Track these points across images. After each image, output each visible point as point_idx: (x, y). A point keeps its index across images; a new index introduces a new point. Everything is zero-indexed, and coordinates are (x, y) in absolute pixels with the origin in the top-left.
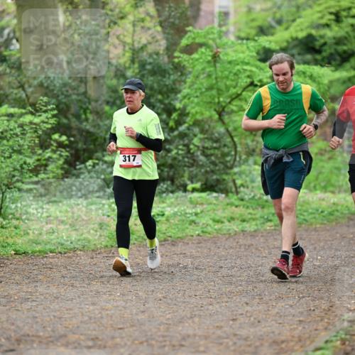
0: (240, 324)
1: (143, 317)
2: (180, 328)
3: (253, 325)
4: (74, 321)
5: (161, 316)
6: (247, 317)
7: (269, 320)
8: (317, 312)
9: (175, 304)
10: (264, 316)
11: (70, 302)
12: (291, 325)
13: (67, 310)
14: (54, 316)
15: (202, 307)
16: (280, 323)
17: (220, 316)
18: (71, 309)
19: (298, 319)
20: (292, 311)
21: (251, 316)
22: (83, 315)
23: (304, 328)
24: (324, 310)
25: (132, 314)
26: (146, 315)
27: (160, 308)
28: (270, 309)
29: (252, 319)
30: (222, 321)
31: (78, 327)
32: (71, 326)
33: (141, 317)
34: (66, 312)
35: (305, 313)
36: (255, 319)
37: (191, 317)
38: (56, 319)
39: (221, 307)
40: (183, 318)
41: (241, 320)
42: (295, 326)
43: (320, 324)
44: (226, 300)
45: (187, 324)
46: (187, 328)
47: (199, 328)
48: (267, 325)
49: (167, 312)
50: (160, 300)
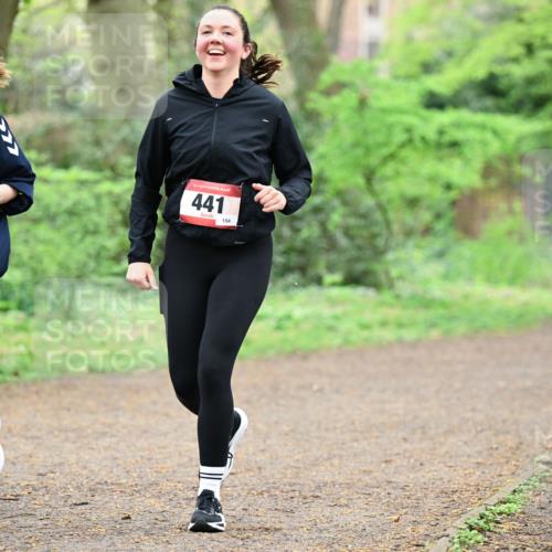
0: (396, 467)
1: (263, 458)
2: (314, 473)
3: (413, 469)
4: (169, 463)
5: (287, 456)
6: (405, 457)
7: (436, 462)
8: (501, 450)
9: (307, 441)
10: (429, 457)
11: (163, 438)
12: (466, 469)
13: (159, 448)
14: (142, 457)
15: (343, 444)
16: (451, 467)
17: (369, 457)
18: (164, 448)
19: (475, 461)
20: (467, 450)
21: (410, 457)
22: (180, 455)
23: (483, 473)
24: (511, 448)
25: (247, 454)
26: (268, 455)
27: (286, 445)
28: (437, 446)
29: (412, 460)
30: (371, 463)
31: (174, 472)
32: (164, 471)
33: (260, 458)
34: (157, 451)
35: (485, 453)
36: (416, 460)
37: (329, 459)
38: (145, 460)
39: (369, 445)
40: (317, 460)
41: (398, 461)
42: (472, 471)
43: (506, 467)
44: (376, 434)
45: (322, 468)
46: (323, 474)
47: (339, 474)
48: (433, 468)
49: (296, 452)
50: (287, 434)
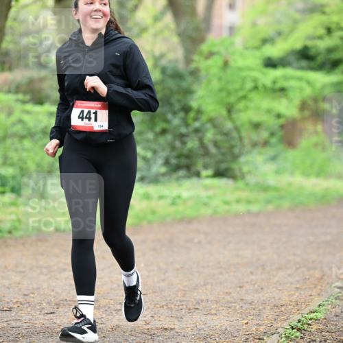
0: (246, 290)
2: (195, 294)
3: (256, 291)
4: (105, 288)
5: (178, 284)
6: (251, 284)
7: (271, 287)
8: (311, 280)
9: (191, 274)
10: (266, 284)
12: (289, 292)
16: (280, 290)
17: (229, 284)
19: (295, 286)
20: (290, 279)
21: (255, 284)
23: (300, 294)
24: (317, 278)
25: (154, 282)
26: (166, 283)
27: (178, 276)
28: (272, 277)
30: (230, 288)
31: (108, 293)
32: (102, 293)
33: (162, 284)
35: (302, 281)
36: (259, 286)
37: (204, 285)
39: (229, 276)
40: (197, 286)
41: (248, 287)
42: (293, 292)
43: (314, 290)
44: (234, 270)
45: (201, 291)
46: (201, 294)
47: (211, 294)
48: (269, 291)
49: (184, 281)
50: (178, 270)
